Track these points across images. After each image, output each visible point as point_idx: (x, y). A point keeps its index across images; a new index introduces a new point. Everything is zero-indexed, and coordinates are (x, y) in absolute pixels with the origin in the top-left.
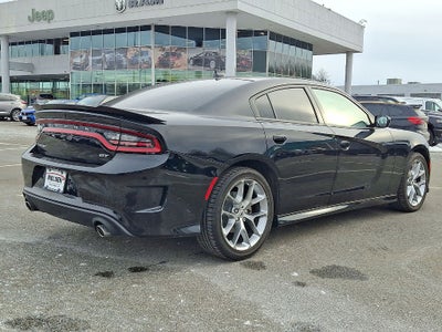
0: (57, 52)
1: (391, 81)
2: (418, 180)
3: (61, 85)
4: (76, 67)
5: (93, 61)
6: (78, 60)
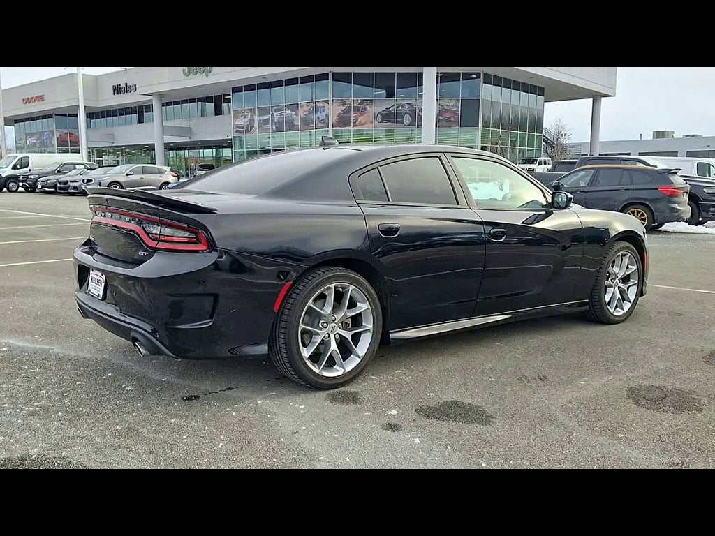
0: (218, 112)
1: (659, 135)
2: (626, 279)
3: (226, 152)
4: (239, 130)
5: (259, 121)
6: (241, 122)
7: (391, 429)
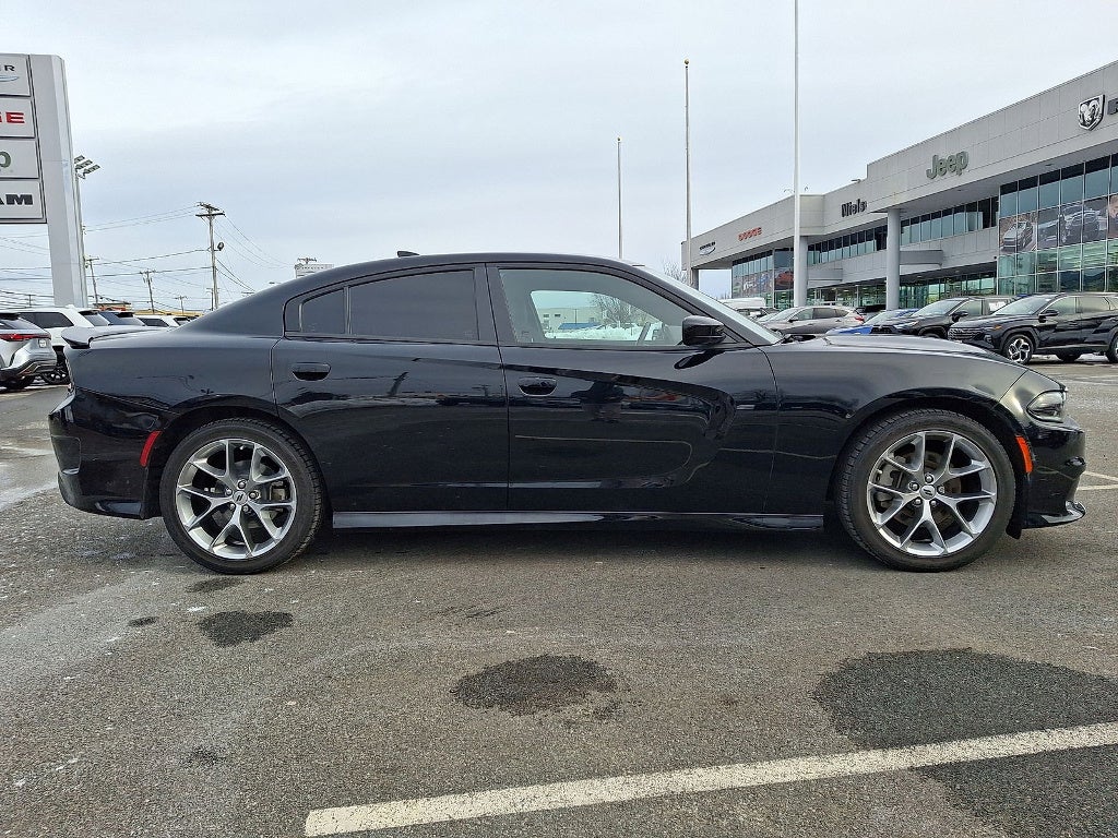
0: (986, 223)
4: (1008, 247)
5: (1040, 231)
6: (1012, 234)
7: (140, 623)
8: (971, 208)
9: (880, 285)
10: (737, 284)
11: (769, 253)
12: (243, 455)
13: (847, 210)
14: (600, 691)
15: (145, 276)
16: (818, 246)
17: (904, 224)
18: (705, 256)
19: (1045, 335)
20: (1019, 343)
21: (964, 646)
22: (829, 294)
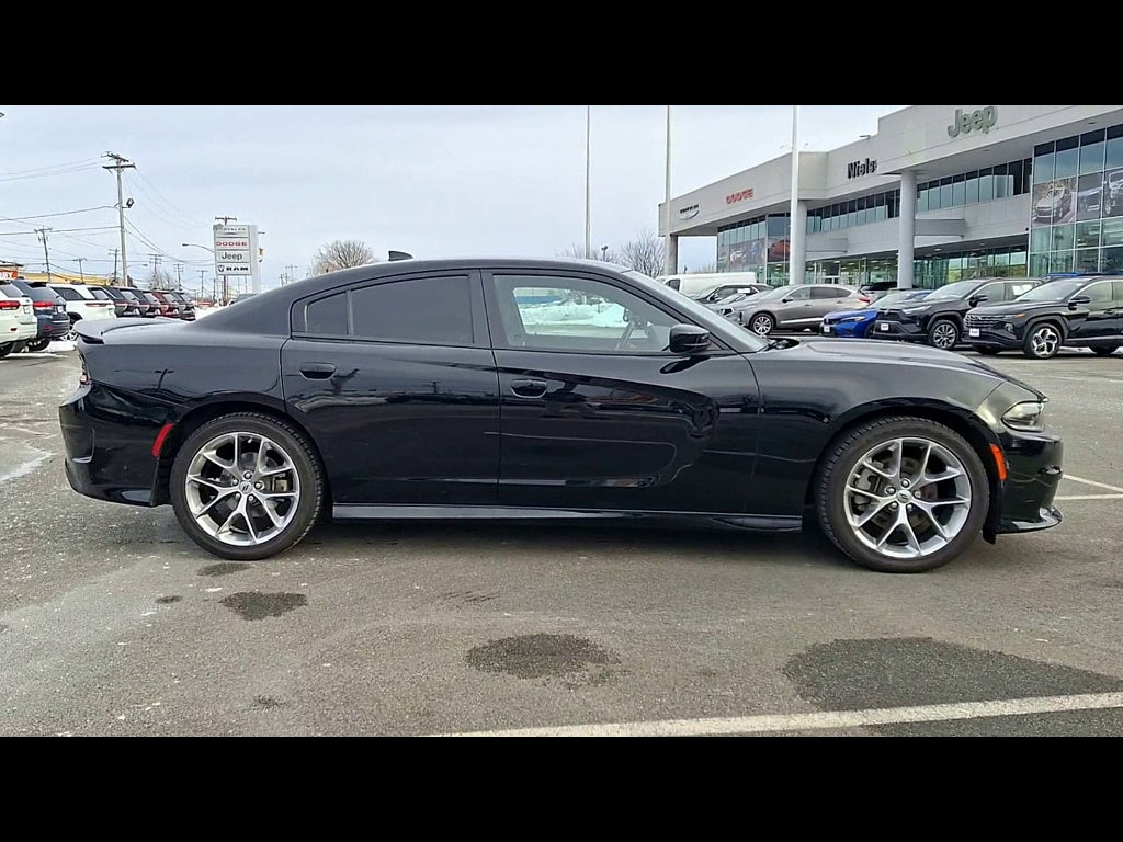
4: (1042, 217)
5: (1080, 200)
6: (1049, 203)
7: (165, 601)
8: (999, 170)
9: (891, 258)
10: (724, 254)
11: (762, 219)
12: (250, 447)
13: (854, 170)
14: (595, 662)
15: (40, 234)
16: (820, 211)
17: (920, 188)
18: (685, 222)
19: (1074, 325)
20: (1044, 332)
21: (927, 635)
22: (832, 268)
